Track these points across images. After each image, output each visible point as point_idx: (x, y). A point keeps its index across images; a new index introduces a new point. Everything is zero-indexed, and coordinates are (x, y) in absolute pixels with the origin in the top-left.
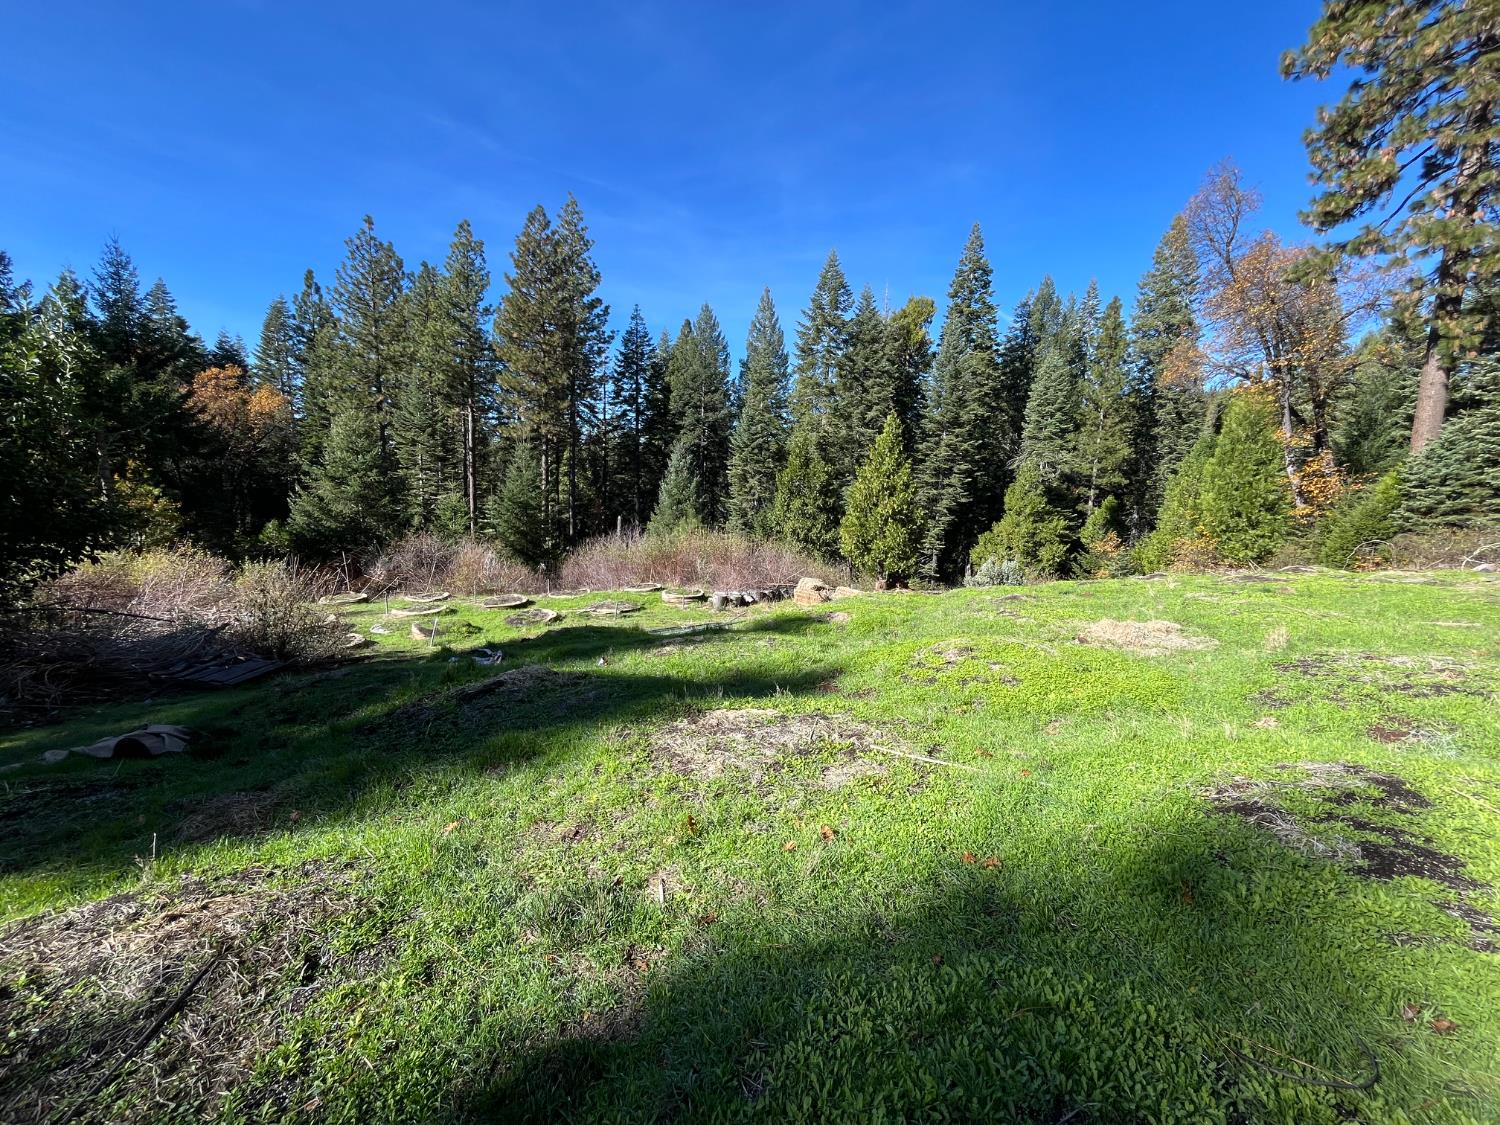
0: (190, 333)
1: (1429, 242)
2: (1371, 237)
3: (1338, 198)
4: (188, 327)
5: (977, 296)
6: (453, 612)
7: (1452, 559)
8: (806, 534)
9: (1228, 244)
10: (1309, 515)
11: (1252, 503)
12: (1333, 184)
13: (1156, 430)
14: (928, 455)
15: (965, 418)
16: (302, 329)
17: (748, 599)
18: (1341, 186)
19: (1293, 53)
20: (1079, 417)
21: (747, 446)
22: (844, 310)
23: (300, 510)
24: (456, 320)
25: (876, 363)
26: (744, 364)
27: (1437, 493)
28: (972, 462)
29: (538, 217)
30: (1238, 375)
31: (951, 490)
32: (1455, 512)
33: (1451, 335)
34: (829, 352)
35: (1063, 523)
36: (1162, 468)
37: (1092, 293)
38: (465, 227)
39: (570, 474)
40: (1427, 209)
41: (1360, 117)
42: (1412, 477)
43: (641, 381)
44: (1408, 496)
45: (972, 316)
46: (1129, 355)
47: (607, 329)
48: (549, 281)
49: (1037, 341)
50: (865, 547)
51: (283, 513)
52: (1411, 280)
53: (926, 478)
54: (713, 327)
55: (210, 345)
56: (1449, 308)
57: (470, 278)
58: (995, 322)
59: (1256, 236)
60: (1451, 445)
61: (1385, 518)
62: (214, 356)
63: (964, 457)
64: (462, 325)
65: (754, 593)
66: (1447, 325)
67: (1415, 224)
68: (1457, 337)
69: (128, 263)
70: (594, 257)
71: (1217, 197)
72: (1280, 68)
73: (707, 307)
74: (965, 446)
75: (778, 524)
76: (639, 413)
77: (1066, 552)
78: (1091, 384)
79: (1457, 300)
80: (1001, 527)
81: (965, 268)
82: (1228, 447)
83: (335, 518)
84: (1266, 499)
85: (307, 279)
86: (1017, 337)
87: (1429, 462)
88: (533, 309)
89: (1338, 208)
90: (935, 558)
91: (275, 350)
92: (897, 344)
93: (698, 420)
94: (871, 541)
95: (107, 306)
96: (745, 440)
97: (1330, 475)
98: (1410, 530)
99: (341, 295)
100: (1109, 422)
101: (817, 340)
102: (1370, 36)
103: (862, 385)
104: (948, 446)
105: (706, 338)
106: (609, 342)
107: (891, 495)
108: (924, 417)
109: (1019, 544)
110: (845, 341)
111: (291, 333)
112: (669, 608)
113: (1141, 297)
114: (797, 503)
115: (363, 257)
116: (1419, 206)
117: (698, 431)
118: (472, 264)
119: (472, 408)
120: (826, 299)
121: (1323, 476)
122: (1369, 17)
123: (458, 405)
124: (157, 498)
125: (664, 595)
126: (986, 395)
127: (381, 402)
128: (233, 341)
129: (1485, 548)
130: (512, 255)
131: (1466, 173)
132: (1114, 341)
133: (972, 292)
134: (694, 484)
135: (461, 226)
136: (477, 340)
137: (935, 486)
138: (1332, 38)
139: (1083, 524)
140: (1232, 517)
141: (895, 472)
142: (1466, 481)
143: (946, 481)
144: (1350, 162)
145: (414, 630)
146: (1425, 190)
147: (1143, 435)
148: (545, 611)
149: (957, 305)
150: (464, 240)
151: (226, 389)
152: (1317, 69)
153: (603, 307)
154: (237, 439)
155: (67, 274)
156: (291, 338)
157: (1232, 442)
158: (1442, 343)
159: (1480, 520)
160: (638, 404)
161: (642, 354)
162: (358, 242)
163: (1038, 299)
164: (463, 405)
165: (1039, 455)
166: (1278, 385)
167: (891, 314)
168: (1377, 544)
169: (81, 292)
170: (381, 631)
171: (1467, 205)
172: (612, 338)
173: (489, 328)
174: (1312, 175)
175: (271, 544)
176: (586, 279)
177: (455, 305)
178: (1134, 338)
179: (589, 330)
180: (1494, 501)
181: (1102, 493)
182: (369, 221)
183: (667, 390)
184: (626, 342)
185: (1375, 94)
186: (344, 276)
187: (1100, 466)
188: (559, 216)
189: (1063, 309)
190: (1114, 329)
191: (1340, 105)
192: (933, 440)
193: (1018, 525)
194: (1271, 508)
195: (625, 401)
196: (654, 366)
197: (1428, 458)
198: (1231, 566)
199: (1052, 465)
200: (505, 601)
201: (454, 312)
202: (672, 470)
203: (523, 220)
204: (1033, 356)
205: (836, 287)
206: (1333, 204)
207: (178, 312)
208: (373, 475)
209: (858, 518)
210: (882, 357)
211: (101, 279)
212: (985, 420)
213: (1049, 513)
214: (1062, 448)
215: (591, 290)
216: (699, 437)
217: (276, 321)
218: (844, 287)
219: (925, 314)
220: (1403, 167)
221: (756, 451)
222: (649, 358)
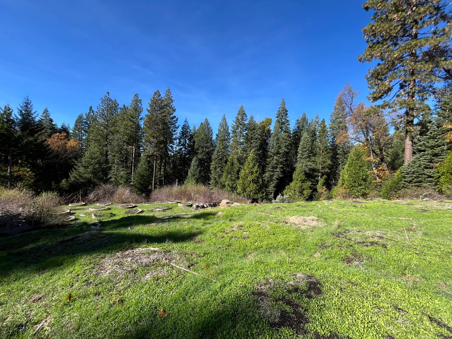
0: (53, 123)
1: (401, 106)
2: (386, 104)
3: (376, 93)
4: (53, 121)
5: (284, 118)
6: (109, 209)
7: (417, 197)
8: (232, 186)
9: (351, 105)
10: (381, 182)
11: (359, 179)
12: (375, 90)
13: (338, 156)
14: (270, 162)
15: (281, 151)
16: (87, 123)
17: (205, 206)
18: (377, 90)
19: (361, 56)
20: (315, 152)
21: (217, 159)
22: (245, 121)
23: (73, 176)
24: (131, 121)
25: (254, 136)
26: (217, 135)
27: (412, 177)
28: (283, 164)
29: (157, 93)
30: (358, 141)
31: (277, 173)
32: (419, 182)
33: (411, 131)
34: (241, 133)
35: (310, 183)
36: (340, 167)
37: (317, 117)
38: (137, 95)
39: (165, 166)
40: (401, 97)
41: (380, 72)
42: (405, 172)
43: (187, 139)
44: (404, 177)
45: (282, 123)
46: (328, 135)
47: (177, 125)
48: (160, 111)
49: (302, 130)
50: (244, 190)
51: (68, 177)
52: (398, 116)
53: (270, 169)
54: (208, 124)
55: (59, 126)
56: (410, 124)
57: (137, 110)
58: (289, 125)
59: (358, 103)
60: (414, 162)
61: (398, 184)
62: (60, 130)
63: (281, 163)
64: (133, 122)
65: (207, 204)
66: (410, 128)
67: (398, 101)
68: (413, 132)
69: (30, 103)
70: (174, 104)
71: (346, 92)
72: (358, 60)
73: (207, 119)
74: (281, 160)
75: (224, 182)
76: (186, 148)
77: (311, 192)
78: (318, 143)
79: (412, 121)
80: (292, 184)
81: (280, 110)
82: (351, 162)
83: (84, 179)
84: (363, 178)
85: (90, 109)
86: (296, 129)
87: (409, 167)
88: (154, 119)
89: (376, 96)
90: (273, 193)
91: (78, 128)
92: (261, 130)
93: (203, 151)
94: (246, 189)
95: (22, 115)
96: (216, 157)
97: (386, 170)
98: (406, 187)
99: (98, 113)
100: (323, 154)
101: (237, 129)
102: (380, 52)
103: (250, 142)
104: (276, 160)
105: (206, 127)
106: (177, 128)
107: (252, 174)
108: (269, 151)
109: (297, 190)
110: (246, 129)
111: (84, 124)
112: (180, 208)
113: (331, 119)
114: (229, 176)
115: (105, 103)
116: (398, 96)
117: (203, 154)
118: (138, 106)
119: (135, 146)
120: (240, 117)
121: (384, 171)
122: (379, 47)
123: (131, 145)
124: (28, 171)
125: (179, 205)
126: (288, 145)
127: (107, 144)
128: (66, 125)
129: (426, 193)
130: (149, 103)
131: (410, 87)
132: (324, 131)
133: (282, 116)
134: (198, 170)
135: (135, 95)
136: (138, 127)
137: (272, 171)
138: (370, 52)
139: (318, 183)
140: (353, 183)
141: (253, 168)
142: (420, 173)
143: (276, 170)
144: (379, 84)
145: (93, 215)
146: (400, 92)
147: (334, 158)
148: (138, 209)
149: (278, 120)
150: (136, 99)
151: (61, 139)
152: (368, 60)
153: (176, 118)
154: (62, 154)
155: (7, 105)
156: (83, 125)
157: (352, 161)
158: (409, 133)
159: (425, 185)
160: (185, 146)
161: (187, 132)
162: (104, 99)
163: (302, 119)
164: (133, 145)
165: (302, 163)
166: (368, 144)
167: (259, 122)
168: (397, 191)
169: (11, 111)
170: (83, 215)
171: (411, 96)
172: (179, 127)
173: (142, 123)
174: (369, 87)
175: (63, 186)
176: (171, 110)
177: (132, 117)
178: (330, 130)
179: (172, 125)
180: (428, 179)
181: (323, 175)
182: (108, 93)
183: (194, 142)
184: (183, 128)
185: (383, 66)
186: (99, 108)
187: (322, 166)
188: (165, 93)
189: (309, 122)
190: (324, 128)
191: (374, 69)
192: (271, 158)
193: (297, 184)
194: (365, 180)
195: (182, 145)
196: (190, 135)
197: (408, 166)
198: (354, 197)
199: (306, 166)
200: (128, 206)
201: (132, 119)
202: (192, 165)
203: (153, 94)
204: (301, 135)
205: (242, 114)
206: (375, 95)
207: (50, 117)
208: (97, 166)
209: (243, 181)
210: (256, 134)
211: (21, 107)
212: (288, 153)
213: (306, 180)
214: (309, 161)
215: (173, 114)
216: (203, 156)
217: (80, 120)
218: (245, 114)
219: (269, 122)
220: (394, 86)
221: (219, 160)
222: (189, 133)
